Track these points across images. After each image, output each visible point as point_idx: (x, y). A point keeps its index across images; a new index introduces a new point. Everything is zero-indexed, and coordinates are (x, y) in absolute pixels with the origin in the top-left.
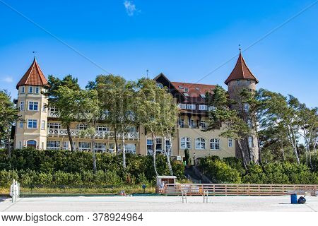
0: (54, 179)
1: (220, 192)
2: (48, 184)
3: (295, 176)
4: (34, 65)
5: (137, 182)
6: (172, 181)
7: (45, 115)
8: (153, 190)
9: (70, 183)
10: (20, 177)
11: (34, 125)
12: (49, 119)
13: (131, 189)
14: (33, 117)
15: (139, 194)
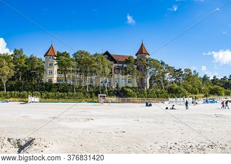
0: (55, 95)
1: (128, 102)
2: (53, 97)
3: (159, 95)
4: (52, 47)
5: (91, 97)
6: (104, 97)
7: (56, 68)
8: (97, 100)
9: (62, 97)
10: (41, 94)
11: (51, 72)
12: (58, 70)
13: (88, 100)
14: (51, 69)
15: (91, 102)
